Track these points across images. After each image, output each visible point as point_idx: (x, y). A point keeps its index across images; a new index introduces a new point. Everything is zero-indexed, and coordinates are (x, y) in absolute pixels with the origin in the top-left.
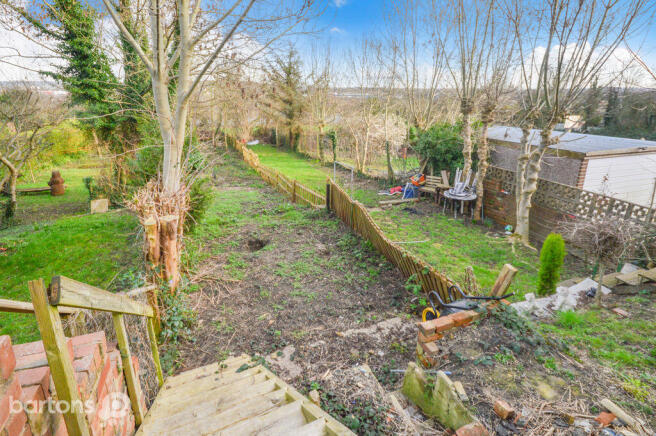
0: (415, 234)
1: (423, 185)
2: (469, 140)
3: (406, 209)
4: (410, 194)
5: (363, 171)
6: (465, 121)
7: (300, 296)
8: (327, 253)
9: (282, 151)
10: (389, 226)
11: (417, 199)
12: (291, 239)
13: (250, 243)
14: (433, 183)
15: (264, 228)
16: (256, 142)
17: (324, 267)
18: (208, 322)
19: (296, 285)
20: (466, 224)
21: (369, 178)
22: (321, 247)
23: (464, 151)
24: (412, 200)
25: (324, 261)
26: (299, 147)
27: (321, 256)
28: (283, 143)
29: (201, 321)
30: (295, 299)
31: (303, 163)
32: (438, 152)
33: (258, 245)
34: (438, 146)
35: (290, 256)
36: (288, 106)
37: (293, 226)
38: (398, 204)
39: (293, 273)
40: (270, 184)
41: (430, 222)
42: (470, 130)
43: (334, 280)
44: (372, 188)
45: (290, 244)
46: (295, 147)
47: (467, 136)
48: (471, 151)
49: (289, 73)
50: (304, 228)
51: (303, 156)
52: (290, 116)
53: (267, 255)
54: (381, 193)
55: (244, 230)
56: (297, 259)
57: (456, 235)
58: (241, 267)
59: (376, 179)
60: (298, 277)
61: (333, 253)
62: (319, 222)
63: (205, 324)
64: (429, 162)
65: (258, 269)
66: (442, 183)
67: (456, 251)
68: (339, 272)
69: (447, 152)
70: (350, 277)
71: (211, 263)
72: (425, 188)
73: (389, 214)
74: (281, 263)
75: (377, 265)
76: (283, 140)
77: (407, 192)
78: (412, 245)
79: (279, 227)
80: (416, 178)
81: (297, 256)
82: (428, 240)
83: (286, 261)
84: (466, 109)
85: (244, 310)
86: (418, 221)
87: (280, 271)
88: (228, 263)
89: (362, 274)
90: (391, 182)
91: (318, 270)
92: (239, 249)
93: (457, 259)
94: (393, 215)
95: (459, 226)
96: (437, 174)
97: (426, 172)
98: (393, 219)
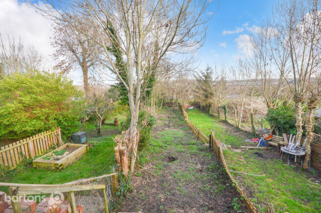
0: (257, 170)
1: (271, 140)
2: (300, 118)
3: (256, 153)
4: (262, 144)
5: (240, 127)
6: (297, 107)
7: (180, 191)
8: (201, 171)
9: (203, 112)
10: (241, 162)
11: (265, 148)
12: (187, 160)
13: (169, 158)
14: (277, 140)
15: (178, 152)
16: (192, 108)
17: (197, 178)
18: (138, 192)
19: (180, 184)
20: (295, 169)
21: (242, 131)
22: (199, 166)
23: (296, 124)
24: (262, 148)
25: (198, 175)
26: (210, 111)
27: (197, 172)
28: (204, 109)
29: (135, 191)
30: (177, 191)
31: (210, 119)
32: (279, 123)
33: (172, 159)
34: (279, 120)
35: (183, 168)
36: (205, 93)
37: (190, 153)
38: (252, 149)
39: (181, 178)
40: (191, 129)
41: (269, 164)
42: (301, 112)
43: (199, 186)
44: (242, 136)
45: (186, 162)
46: (209, 111)
47: (299, 115)
48: (301, 124)
49: (206, 78)
50: (194, 155)
51: (212, 116)
52: (207, 97)
53: (173, 165)
54: (247, 140)
55: (168, 152)
56: (186, 170)
57: (286, 176)
58: (160, 169)
59: (246, 132)
60: (182, 180)
61: (204, 172)
62: (203, 153)
63: (137, 192)
64: (275, 127)
65: (167, 171)
66: (283, 140)
67: (282, 187)
68: (203, 183)
69: (285, 123)
70: (208, 187)
71: (150, 164)
72: (271, 143)
73: (244, 155)
74: (177, 171)
75: (225, 184)
76: (203, 107)
77: (261, 142)
78: (252, 177)
79: (184, 152)
80: (267, 136)
81: (187, 169)
82: (264, 175)
83: (180, 171)
84: (298, 99)
85: (154, 191)
86: (261, 162)
87: (176, 175)
88: (157, 166)
89: (215, 187)
90: (254, 135)
91: (193, 179)
92: (163, 160)
93: (280, 192)
94: (246, 155)
95: (290, 170)
96: (280, 135)
97: (274, 133)
98: (246, 158)
